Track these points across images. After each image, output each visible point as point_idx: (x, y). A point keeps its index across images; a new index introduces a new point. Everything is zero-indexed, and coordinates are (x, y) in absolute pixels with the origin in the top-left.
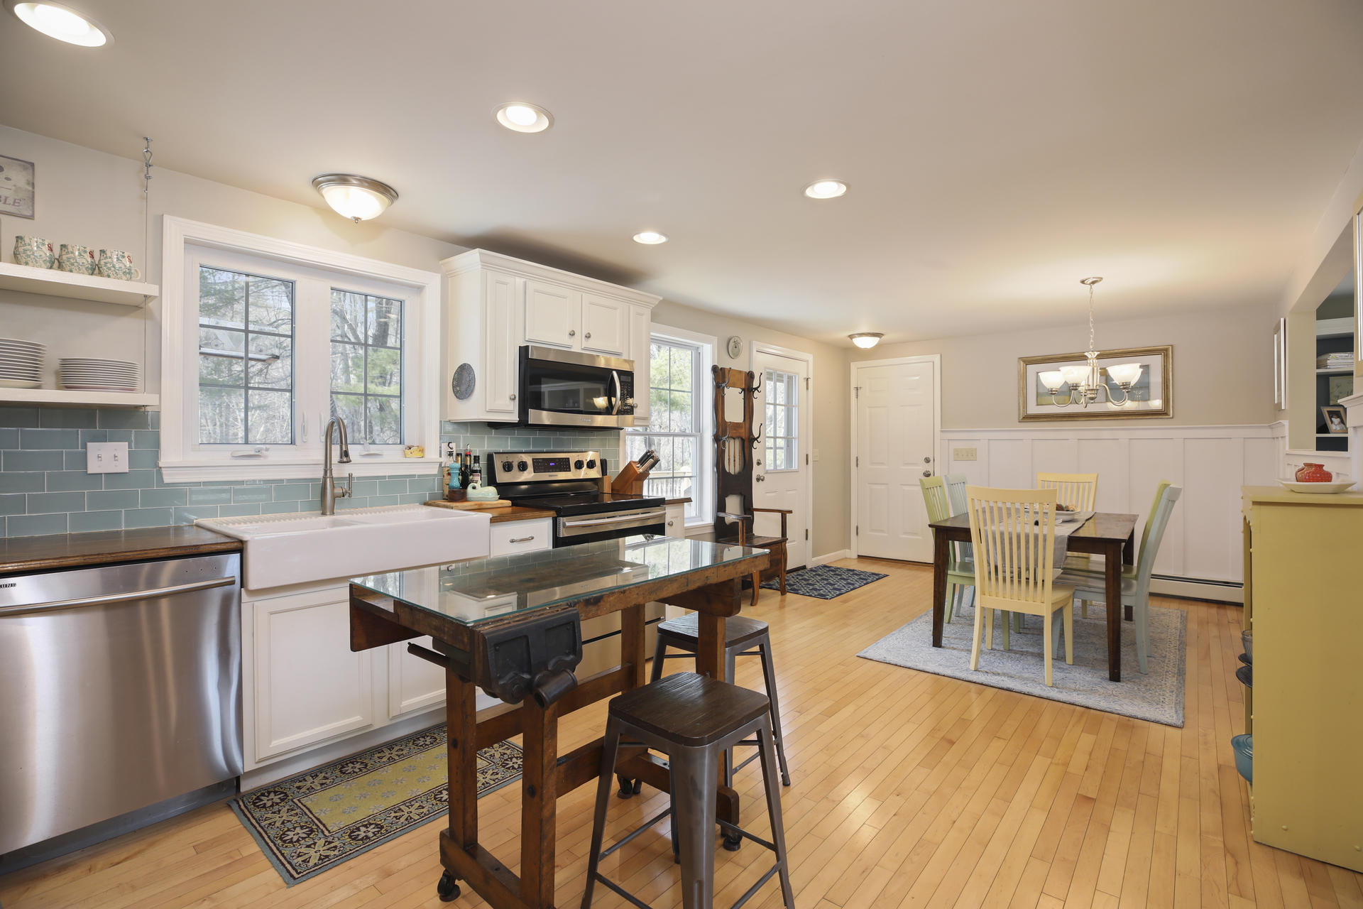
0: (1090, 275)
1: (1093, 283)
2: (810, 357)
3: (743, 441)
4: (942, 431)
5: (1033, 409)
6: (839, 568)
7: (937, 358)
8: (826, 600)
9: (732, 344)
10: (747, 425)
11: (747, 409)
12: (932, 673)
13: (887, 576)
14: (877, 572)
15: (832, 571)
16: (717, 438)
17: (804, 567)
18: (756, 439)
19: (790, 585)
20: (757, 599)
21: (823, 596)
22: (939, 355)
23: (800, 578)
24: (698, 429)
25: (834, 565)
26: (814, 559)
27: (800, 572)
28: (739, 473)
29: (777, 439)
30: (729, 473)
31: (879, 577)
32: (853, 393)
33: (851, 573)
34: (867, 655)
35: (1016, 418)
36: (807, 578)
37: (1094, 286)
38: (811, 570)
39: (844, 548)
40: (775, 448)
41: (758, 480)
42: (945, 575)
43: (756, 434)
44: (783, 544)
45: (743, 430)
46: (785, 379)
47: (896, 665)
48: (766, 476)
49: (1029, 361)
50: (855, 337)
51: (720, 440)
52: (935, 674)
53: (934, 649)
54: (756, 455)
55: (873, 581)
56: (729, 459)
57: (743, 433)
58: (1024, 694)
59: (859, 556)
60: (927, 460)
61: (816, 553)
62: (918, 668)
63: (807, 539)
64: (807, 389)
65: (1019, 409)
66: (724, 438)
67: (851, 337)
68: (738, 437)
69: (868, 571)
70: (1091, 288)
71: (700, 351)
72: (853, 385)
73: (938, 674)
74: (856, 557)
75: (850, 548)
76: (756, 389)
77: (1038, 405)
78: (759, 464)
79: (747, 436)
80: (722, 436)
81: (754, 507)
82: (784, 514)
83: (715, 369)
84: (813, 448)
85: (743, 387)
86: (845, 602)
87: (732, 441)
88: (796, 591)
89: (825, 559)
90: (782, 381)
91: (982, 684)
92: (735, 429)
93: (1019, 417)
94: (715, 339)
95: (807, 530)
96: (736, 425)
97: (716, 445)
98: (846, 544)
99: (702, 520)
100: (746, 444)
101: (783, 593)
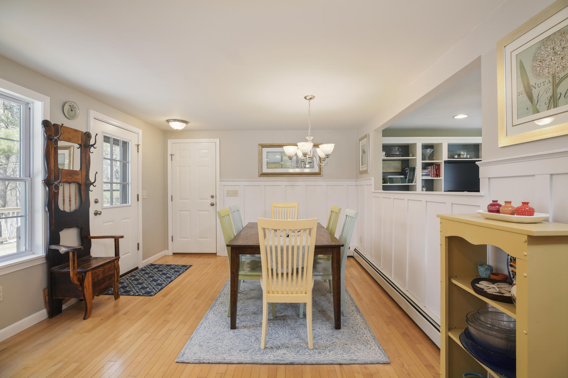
0: (309, 94)
1: (311, 99)
2: (141, 132)
3: (79, 185)
4: (220, 181)
5: (265, 170)
6: (161, 265)
7: (217, 141)
8: (151, 297)
9: (67, 108)
10: (84, 173)
11: (84, 160)
12: (237, 364)
13: (191, 266)
14: (185, 265)
15: (157, 268)
16: (47, 182)
17: (137, 268)
18: (92, 184)
19: (124, 287)
20: (91, 312)
21: (148, 294)
22: (219, 139)
23: (133, 278)
24: (28, 174)
25: (158, 263)
26: (144, 261)
27: (133, 273)
28: (76, 211)
29: (114, 185)
30: (64, 211)
31: (186, 267)
32: (169, 157)
33: (169, 268)
34: (184, 359)
35: (257, 174)
36: (138, 278)
37: (311, 101)
38: (142, 270)
39: (164, 249)
40: (112, 191)
41: (96, 214)
42: (237, 275)
43: (92, 179)
44: (116, 262)
45: (79, 177)
46: (121, 144)
47: (209, 363)
48: (103, 211)
49: (263, 146)
50: (171, 122)
51: (52, 185)
52: (239, 363)
53: (232, 332)
54: (92, 196)
55: (183, 272)
56: (64, 200)
57: (80, 178)
58: (302, 364)
59: (174, 254)
60: (212, 197)
61: (144, 258)
62: (226, 361)
63: (138, 249)
64: (138, 152)
65: (259, 170)
66: (56, 183)
67: (168, 121)
68: (74, 182)
69: (180, 264)
70: (309, 102)
71: (31, 106)
72: (169, 153)
73: (242, 363)
74: (172, 254)
75: (168, 250)
76: (93, 145)
77: (267, 168)
78: (96, 202)
79: (83, 181)
80: (55, 181)
81: (92, 234)
82: (117, 239)
83: (46, 123)
84: (142, 190)
85: (80, 142)
86: (165, 295)
87: (67, 186)
88: (127, 293)
89: (151, 260)
90: (118, 145)
91: (273, 364)
92: (70, 176)
93: (259, 174)
94: (48, 99)
95: (138, 244)
96: (71, 173)
97: (47, 188)
98: (166, 247)
99: (34, 254)
100: (83, 187)
101: (117, 297)
